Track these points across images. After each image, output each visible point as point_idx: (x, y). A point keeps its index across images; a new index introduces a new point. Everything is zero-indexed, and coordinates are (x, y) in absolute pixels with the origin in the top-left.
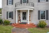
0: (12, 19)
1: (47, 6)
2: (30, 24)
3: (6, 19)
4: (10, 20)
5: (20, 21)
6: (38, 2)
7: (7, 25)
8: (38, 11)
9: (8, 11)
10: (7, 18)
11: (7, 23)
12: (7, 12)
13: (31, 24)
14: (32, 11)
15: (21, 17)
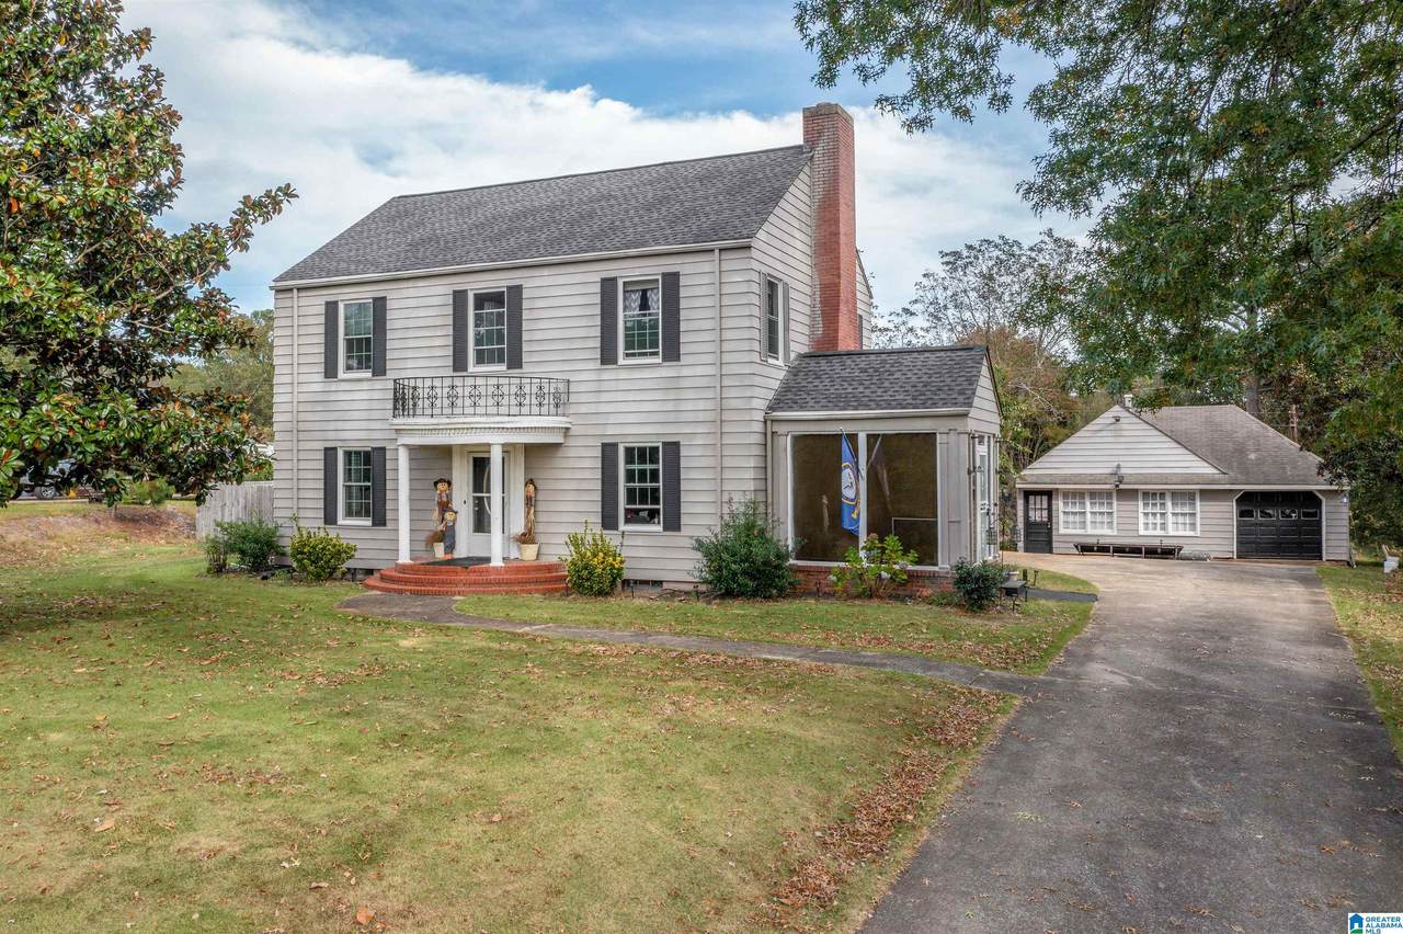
0: (380, 521)
1: (670, 406)
2: (507, 570)
3: (312, 522)
4: (352, 530)
5: (450, 548)
6: (603, 362)
7: (318, 577)
8: (604, 446)
9: (332, 439)
10: (330, 518)
11: (323, 564)
12: (330, 453)
13: (518, 570)
14: (557, 446)
15: (455, 505)
